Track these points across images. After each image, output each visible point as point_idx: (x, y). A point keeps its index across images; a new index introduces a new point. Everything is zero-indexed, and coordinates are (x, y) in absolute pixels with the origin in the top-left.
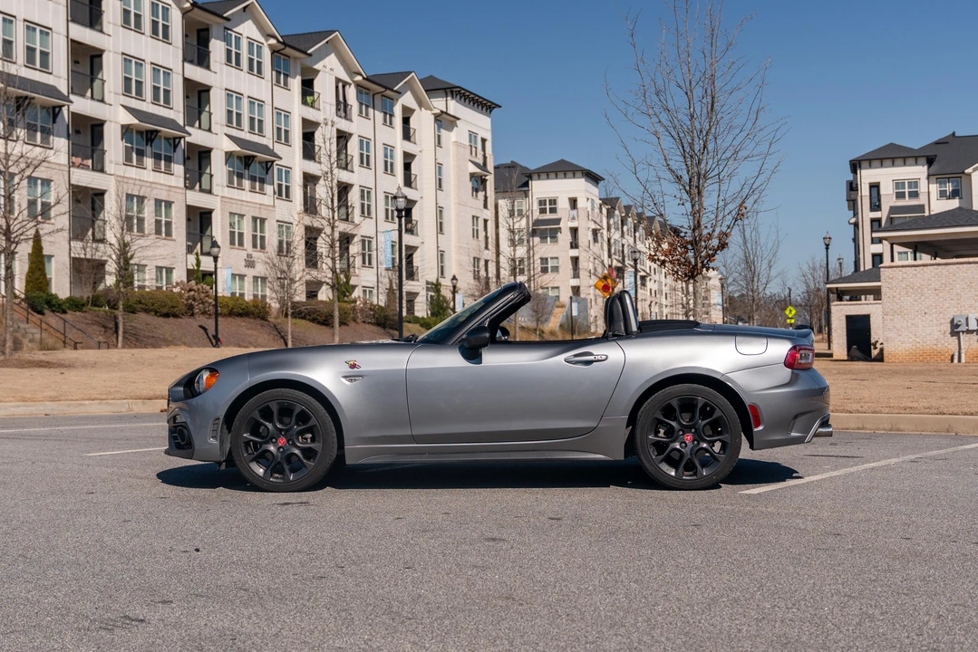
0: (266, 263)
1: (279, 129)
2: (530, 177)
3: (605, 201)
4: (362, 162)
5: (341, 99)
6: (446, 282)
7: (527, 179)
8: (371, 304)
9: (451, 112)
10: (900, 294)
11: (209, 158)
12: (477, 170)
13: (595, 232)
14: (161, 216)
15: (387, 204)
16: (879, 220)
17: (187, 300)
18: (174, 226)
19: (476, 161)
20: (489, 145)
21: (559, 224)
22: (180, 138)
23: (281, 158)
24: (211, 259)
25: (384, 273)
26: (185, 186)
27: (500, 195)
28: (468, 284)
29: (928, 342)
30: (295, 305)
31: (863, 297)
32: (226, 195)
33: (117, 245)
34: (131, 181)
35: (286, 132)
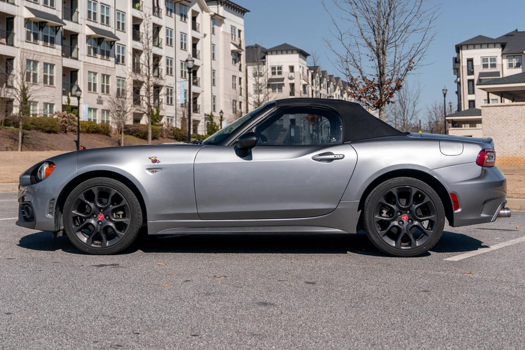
0: (109, 101)
1: (119, 23)
2: (266, 53)
3: (310, 68)
4: (167, 43)
5: (156, 5)
6: (217, 114)
7: (264, 54)
8: (172, 127)
9: (221, 14)
10: (493, 123)
11: (77, 38)
12: (235, 48)
13: (304, 86)
14: (47, 73)
15: (182, 68)
16: (473, 81)
17: (62, 123)
18: (55, 78)
19: (235, 43)
20: (242, 34)
21: (283, 81)
22: (60, 27)
23: (119, 40)
24: (76, 99)
25: (180, 108)
26: (62, 55)
27: (249, 63)
28: (230, 115)
29: (511, 153)
30: (126, 127)
31: (463, 125)
32: (86, 61)
33: (20, 90)
34: (29, 52)
35: (123, 24)
